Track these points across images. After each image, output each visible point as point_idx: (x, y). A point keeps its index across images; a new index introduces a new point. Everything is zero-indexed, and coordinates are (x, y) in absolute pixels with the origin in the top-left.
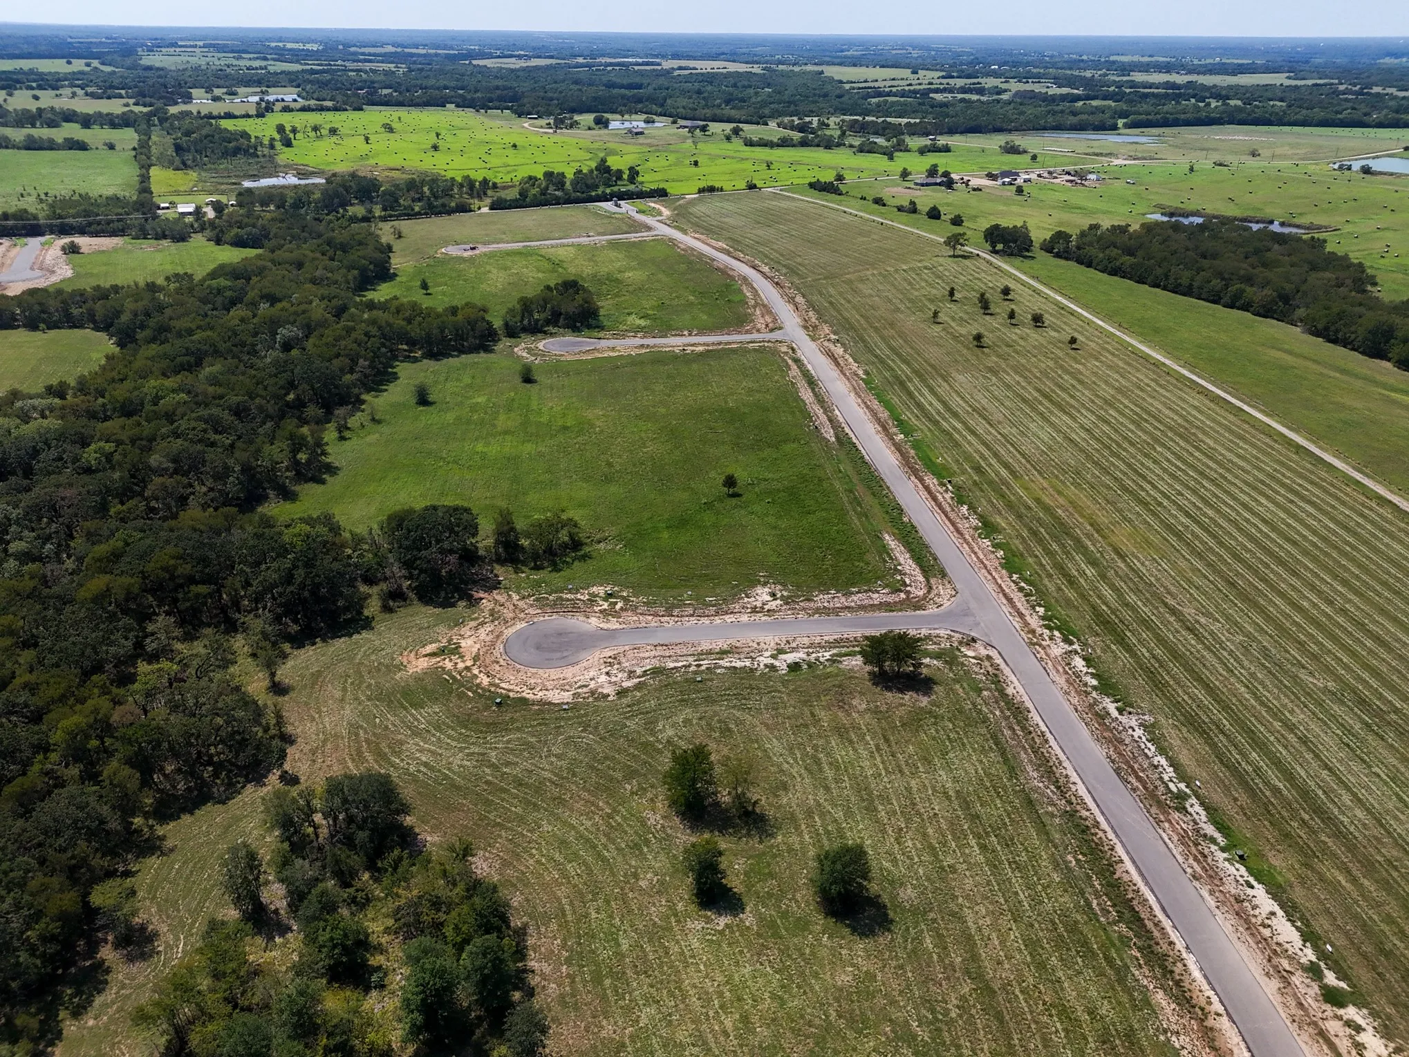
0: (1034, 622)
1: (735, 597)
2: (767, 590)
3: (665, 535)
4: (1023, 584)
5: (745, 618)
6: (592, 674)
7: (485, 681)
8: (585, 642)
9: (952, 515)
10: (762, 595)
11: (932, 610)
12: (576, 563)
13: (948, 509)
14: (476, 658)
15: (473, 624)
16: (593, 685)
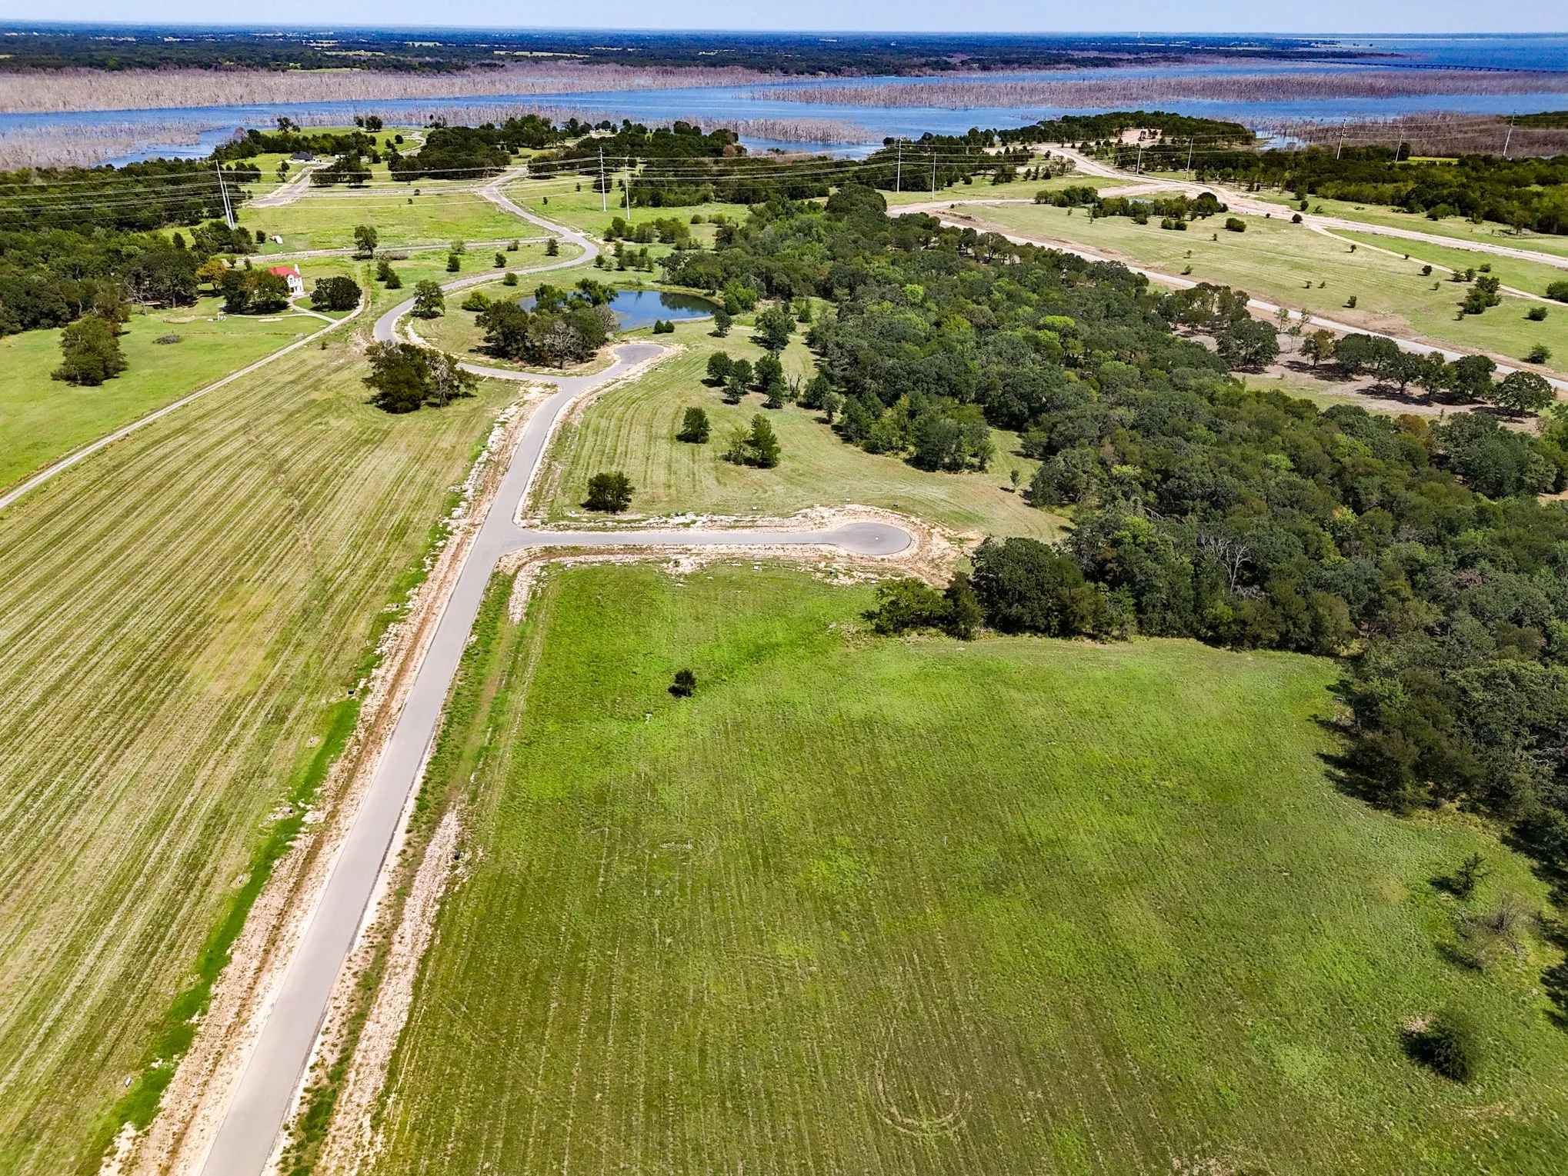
0: (455, 540)
1: (713, 564)
2: (680, 569)
3: (780, 636)
4: (428, 562)
5: (709, 548)
6: (835, 519)
7: (913, 519)
8: (846, 536)
9: (407, 644)
10: (687, 566)
11: (536, 548)
12: (877, 611)
13: (402, 654)
14: (931, 535)
15: (950, 558)
16: (833, 511)
